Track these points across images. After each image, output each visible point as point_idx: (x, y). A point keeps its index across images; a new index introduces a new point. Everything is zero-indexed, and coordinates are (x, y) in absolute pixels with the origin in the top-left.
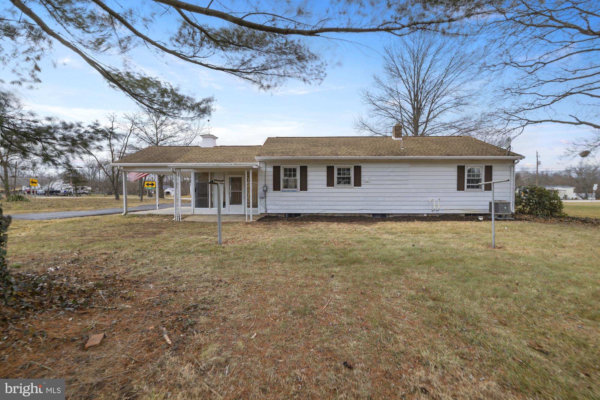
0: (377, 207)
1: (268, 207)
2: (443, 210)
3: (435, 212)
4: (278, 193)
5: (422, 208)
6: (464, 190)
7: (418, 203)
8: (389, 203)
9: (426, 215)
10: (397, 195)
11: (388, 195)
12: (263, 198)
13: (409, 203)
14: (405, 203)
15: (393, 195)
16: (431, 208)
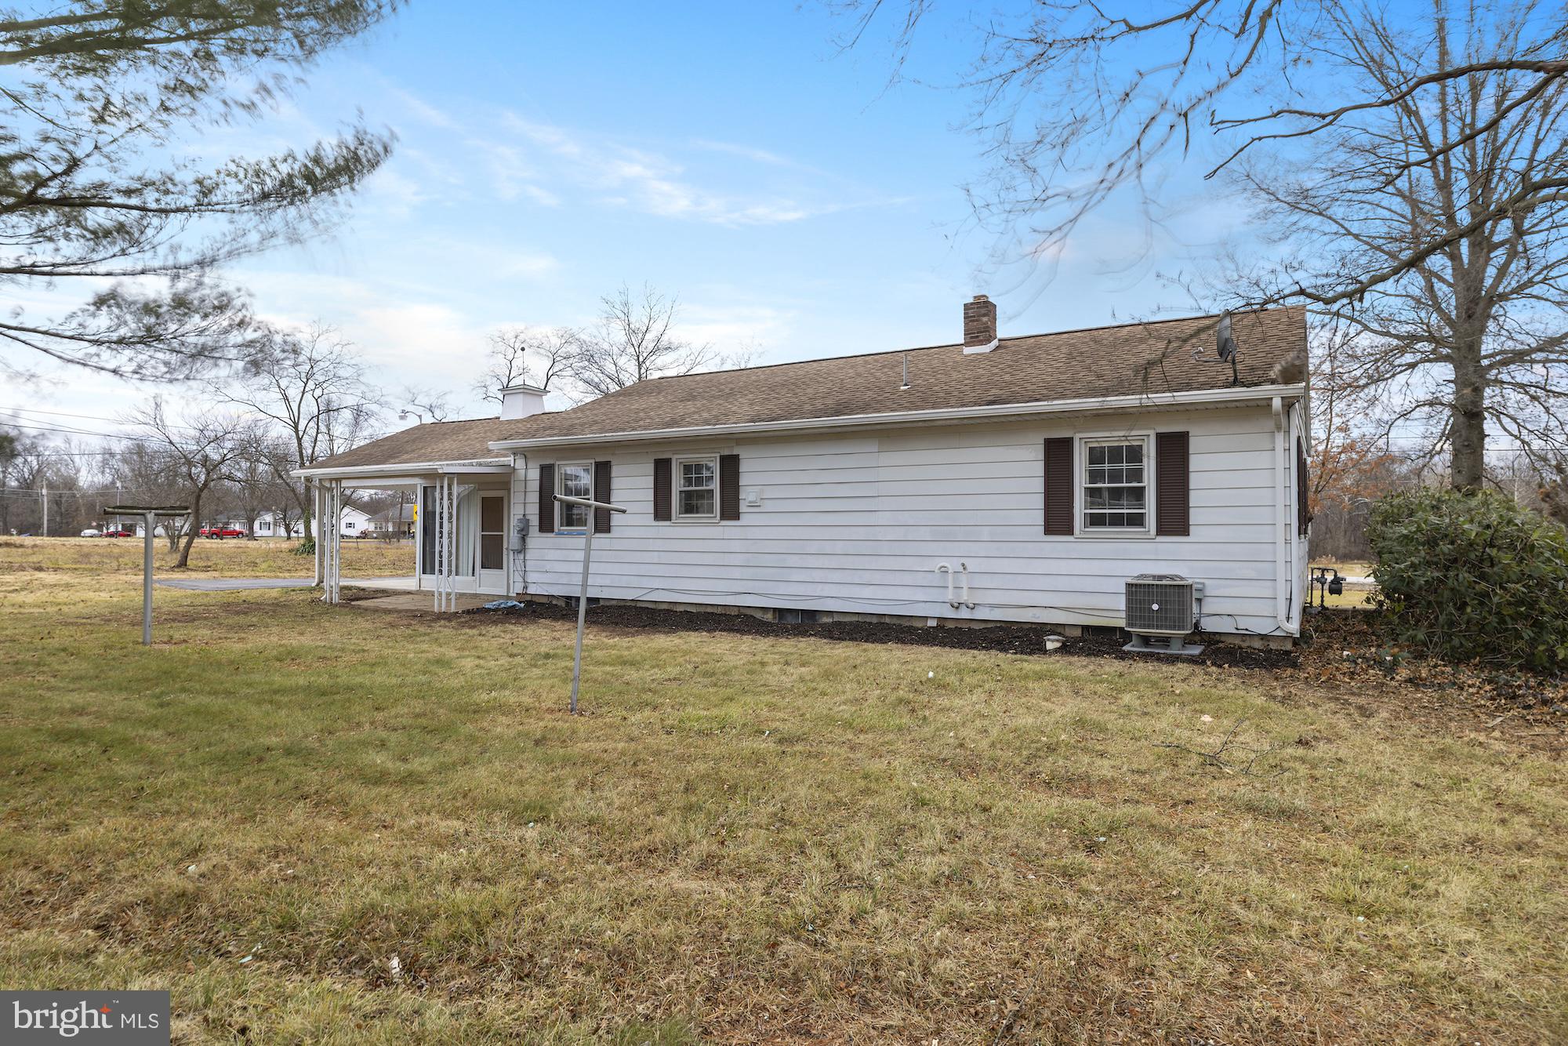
0: (783, 589)
1: (531, 578)
2: (993, 606)
3: (964, 614)
4: (548, 539)
5: (920, 596)
6: (1070, 531)
7: (907, 579)
8: (817, 576)
9: (932, 623)
10: (839, 547)
11: (813, 547)
12: (520, 552)
13: (877, 578)
14: (867, 577)
15: (828, 548)
16: (950, 595)
